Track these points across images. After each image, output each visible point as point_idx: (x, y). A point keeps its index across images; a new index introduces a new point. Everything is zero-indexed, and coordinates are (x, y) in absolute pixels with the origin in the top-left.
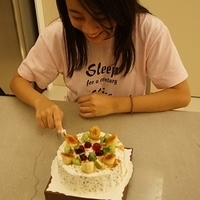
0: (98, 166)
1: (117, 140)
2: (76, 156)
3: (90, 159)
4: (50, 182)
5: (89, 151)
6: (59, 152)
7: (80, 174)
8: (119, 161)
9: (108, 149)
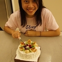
0: (30, 51)
1: (36, 43)
3: (28, 49)
4: (16, 56)
5: (28, 47)
6: (19, 47)
7: (25, 54)
9: (33, 46)
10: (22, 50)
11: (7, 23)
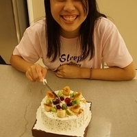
0: (68, 113)
1: (81, 96)
2: (54, 106)
3: (63, 108)
4: (35, 123)
5: (63, 103)
6: (42, 103)
7: (56, 118)
8: (83, 110)
9: (75, 102)
10: (50, 111)
11: (17, 47)
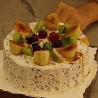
3: (45, 48)
10: (21, 53)
